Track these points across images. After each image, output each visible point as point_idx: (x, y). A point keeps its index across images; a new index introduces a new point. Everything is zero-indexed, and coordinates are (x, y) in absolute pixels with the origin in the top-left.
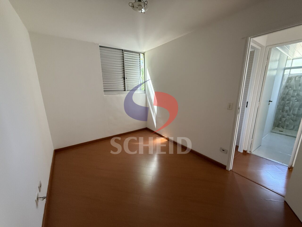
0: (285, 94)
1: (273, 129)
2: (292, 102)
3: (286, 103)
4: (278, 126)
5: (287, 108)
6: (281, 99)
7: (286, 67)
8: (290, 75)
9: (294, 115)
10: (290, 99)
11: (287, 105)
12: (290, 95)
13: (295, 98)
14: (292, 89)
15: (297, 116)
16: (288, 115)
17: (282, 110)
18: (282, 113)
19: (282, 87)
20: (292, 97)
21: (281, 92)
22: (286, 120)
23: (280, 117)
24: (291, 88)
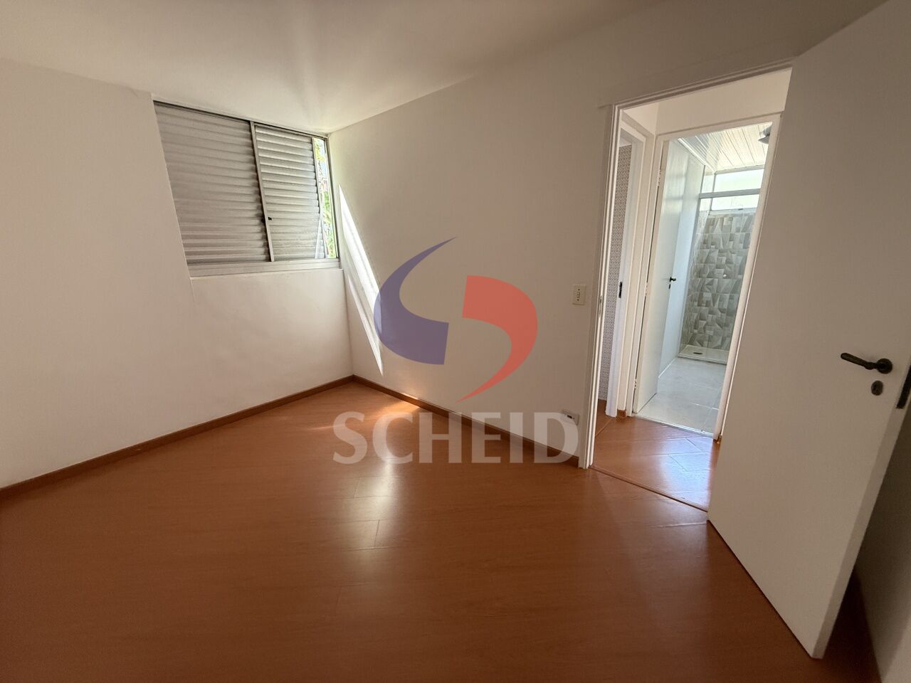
0: (704, 261)
1: (681, 349)
2: (717, 280)
3: (706, 283)
4: (691, 343)
5: (707, 296)
6: (695, 274)
7: (703, 192)
8: (711, 213)
9: (722, 311)
10: (713, 272)
11: (709, 289)
12: (712, 263)
13: (723, 270)
14: (716, 248)
15: (727, 315)
16: (710, 312)
17: (697, 299)
18: (699, 308)
19: (696, 245)
20: (718, 267)
21: (695, 256)
22: (707, 324)
23: (695, 317)
24: (714, 246)
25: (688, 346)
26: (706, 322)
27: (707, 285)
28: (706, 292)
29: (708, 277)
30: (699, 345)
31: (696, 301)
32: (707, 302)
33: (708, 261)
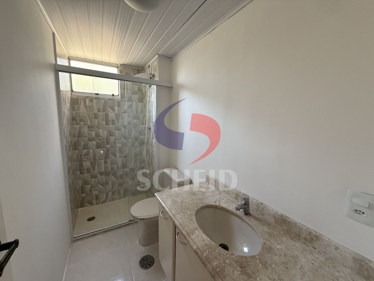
14: (85, 124)
23: (80, 185)
24: (82, 123)
25: (80, 209)
26: (91, 185)
27: (84, 155)
28: (85, 161)
29: (84, 149)
30: (90, 205)
31: (77, 170)
32: (88, 169)
33: (80, 135)
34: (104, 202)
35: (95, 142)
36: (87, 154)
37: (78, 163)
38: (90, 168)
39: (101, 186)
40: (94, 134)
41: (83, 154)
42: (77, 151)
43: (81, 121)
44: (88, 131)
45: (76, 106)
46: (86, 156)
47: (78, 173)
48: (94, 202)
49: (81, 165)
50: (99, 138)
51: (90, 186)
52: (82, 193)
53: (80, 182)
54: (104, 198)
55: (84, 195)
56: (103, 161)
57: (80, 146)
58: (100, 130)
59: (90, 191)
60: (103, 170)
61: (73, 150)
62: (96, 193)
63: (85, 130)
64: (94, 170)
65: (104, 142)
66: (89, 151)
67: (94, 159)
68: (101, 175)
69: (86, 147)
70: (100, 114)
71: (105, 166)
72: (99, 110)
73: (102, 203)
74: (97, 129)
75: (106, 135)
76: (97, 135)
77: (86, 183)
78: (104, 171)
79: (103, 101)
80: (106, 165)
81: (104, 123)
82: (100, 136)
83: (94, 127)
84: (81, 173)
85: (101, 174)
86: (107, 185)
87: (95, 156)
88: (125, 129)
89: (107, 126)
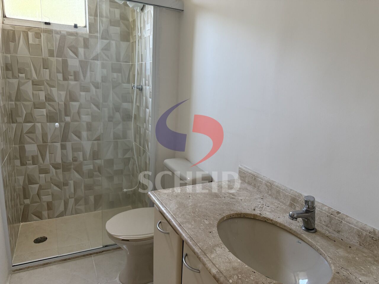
2: (39, 125)
5: (31, 149)
10: (31, 114)
11: (33, 139)
14: (27, 78)
16: (41, 171)
25: (22, 225)
26: (38, 185)
27: (26, 133)
28: (29, 143)
29: (26, 121)
30: (37, 219)
31: (17, 159)
32: (33, 157)
33: (19, 96)
34: (61, 215)
35: (44, 111)
36: (32, 131)
37: (17, 146)
38: (37, 156)
39: (56, 188)
40: (42, 95)
41: (25, 131)
42: (14, 125)
43: (20, 71)
44: (34, 89)
45: (12, 45)
46: (30, 135)
47: (18, 162)
48: (45, 213)
49: (22, 149)
50: (51, 103)
51: (36, 186)
52: (25, 198)
53: (21, 179)
54: (62, 208)
55: (27, 201)
56: (58, 145)
57: (20, 116)
58: (52, 89)
59: (38, 194)
60: (59, 160)
61: (9, 122)
62: (48, 198)
63: (28, 88)
64: (43, 160)
65: (59, 110)
66: (34, 126)
67: (44, 141)
68: (56, 168)
69: (29, 118)
70: (53, 59)
71: (62, 154)
72: (51, 53)
73: (58, 217)
74: (48, 87)
75: (63, 98)
76: (49, 99)
77: (31, 181)
78: (60, 162)
79: (58, 36)
80: (64, 151)
81: (60, 76)
82: (54, 101)
83: (43, 84)
84: (22, 164)
85: (56, 166)
86: (66, 187)
87: (44, 135)
88: (97, 90)
89: (65, 82)
